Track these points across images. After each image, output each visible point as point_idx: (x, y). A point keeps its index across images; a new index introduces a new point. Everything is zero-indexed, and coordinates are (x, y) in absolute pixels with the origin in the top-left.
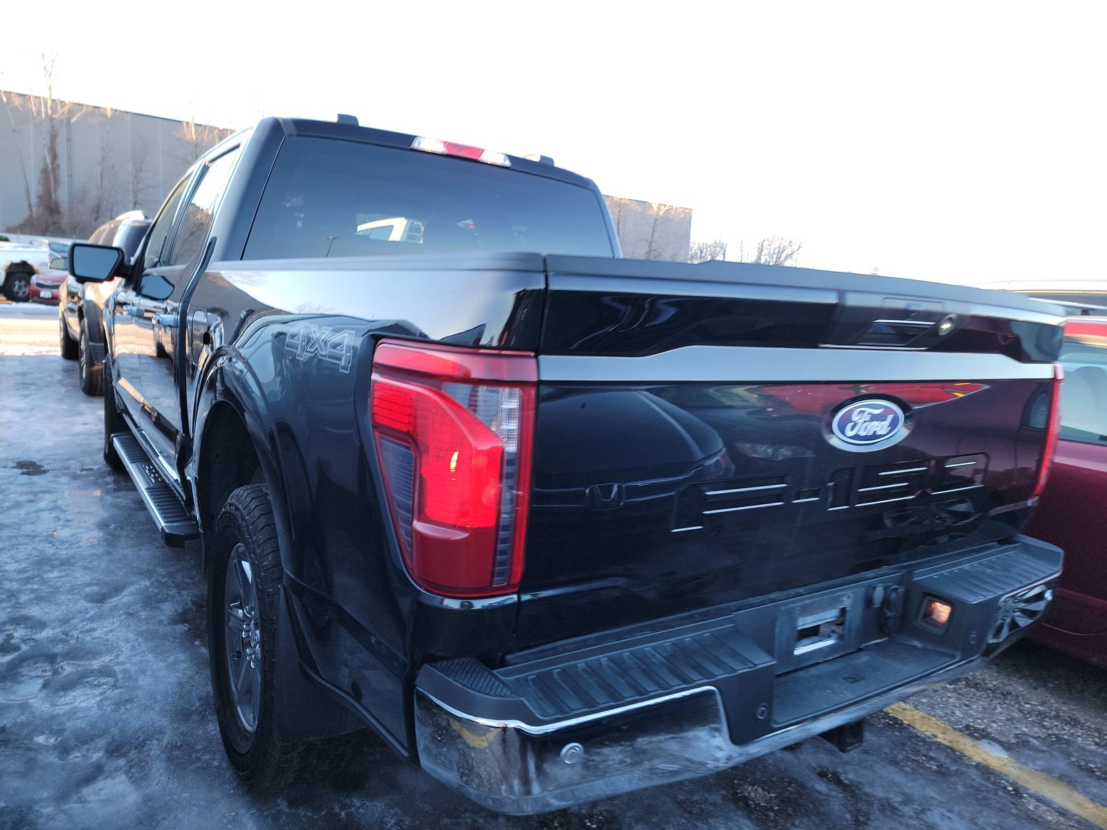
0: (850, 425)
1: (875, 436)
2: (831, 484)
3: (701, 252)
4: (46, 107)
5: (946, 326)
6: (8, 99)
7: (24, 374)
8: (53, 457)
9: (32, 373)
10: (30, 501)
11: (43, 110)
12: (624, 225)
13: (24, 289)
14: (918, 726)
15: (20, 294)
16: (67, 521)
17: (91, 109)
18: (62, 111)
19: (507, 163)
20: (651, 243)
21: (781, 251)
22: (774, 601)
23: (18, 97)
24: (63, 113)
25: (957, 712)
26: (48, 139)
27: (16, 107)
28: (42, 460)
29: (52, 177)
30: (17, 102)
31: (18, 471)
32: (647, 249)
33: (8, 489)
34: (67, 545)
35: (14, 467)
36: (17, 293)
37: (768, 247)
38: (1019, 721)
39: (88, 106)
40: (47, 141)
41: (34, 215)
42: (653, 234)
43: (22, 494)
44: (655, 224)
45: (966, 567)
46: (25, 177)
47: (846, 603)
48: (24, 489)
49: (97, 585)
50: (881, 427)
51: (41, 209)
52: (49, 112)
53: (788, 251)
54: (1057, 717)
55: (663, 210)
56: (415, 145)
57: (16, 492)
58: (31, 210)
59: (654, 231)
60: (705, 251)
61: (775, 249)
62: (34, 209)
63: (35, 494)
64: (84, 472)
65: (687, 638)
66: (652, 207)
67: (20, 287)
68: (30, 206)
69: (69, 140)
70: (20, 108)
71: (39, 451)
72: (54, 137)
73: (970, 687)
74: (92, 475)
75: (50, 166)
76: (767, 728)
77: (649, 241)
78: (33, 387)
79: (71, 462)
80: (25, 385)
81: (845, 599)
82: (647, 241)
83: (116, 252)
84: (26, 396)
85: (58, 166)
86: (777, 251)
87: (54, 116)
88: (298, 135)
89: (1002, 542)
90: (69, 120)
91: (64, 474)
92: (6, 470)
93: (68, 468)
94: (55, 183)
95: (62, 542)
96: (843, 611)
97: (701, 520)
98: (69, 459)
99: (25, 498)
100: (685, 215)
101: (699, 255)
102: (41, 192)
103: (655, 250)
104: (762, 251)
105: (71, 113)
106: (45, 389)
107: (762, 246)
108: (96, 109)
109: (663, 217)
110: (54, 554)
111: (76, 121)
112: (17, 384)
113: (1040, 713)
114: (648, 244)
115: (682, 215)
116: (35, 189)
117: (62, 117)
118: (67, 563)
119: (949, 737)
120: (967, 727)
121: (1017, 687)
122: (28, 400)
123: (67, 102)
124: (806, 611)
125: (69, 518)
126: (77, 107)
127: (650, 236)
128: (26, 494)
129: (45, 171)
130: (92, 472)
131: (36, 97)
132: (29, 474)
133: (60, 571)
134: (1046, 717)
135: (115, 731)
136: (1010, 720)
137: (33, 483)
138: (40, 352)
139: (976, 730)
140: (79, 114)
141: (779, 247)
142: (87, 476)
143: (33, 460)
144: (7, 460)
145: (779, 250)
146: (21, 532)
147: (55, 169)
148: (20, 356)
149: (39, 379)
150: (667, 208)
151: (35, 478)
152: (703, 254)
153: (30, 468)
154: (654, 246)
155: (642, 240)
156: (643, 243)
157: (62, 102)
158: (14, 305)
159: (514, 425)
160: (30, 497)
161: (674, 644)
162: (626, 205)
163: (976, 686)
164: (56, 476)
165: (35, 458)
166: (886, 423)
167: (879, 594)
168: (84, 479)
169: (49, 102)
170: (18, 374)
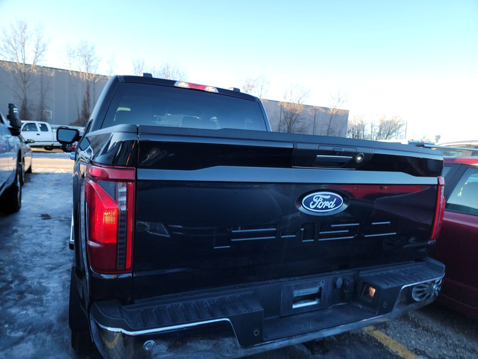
0: (312, 202)
1: (327, 208)
2: (302, 229)
3: (353, 129)
4: (86, 76)
5: (359, 158)
6: (72, 73)
7: (59, 180)
8: (56, 213)
9: (62, 180)
10: (40, 230)
11: (84, 78)
12: (318, 118)
13: (70, 147)
14: (390, 347)
15: (69, 149)
16: (51, 238)
17: (103, 77)
18: (92, 77)
19: (217, 92)
20: (329, 126)
21: (391, 128)
22: (280, 282)
23: (75, 73)
24: (92, 78)
25: (413, 342)
26: (86, 89)
27: (75, 77)
28: (51, 214)
29: (87, 103)
30: (75, 74)
31: (40, 218)
32: (328, 128)
33: (34, 225)
34: (46, 248)
35: (40, 216)
36: (67, 149)
37: (385, 127)
38: (444, 348)
39: (101, 75)
40: (86, 90)
41: (80, 119)
42: (330, 122)
43: (38, 227)
44: (331, 117)
45: (391, 271)
46: (77, 105)
47: (322, 285)
48: (39, 225)
49: (52, 264)
50: (331, 205)
51: (83, 116)
52: (87, 78)
53: (394, 128)
54: (464, 348)
55: (335, 111)
56: (176, 85)
57: (36, 226)
58: (79, 116)
59: (331, 120)
60: (354, 129)
61: (388, 127)
62: (80, 116)
63: (43, 227)
64: (66, 219)
65: (227, 297)
66: (330, 110)
67: (68, 147)
68: (79, 115)
69: (94, 89)
70: (76, 77)
71: (52, 210)
72: (88, 88)
73: (424, 330)
74: (68, 220)
75: (86, 99)
76: (260, 340)
77: (329, 124)
78: (60, 185)
79: (62, 215)
80: (57, 184)
81: (321, 283)
82: (328, 125)
83: (75, 131)
84: (55, 189)
85: (90, 99)
86: (388, 129)
87: (89, 80)
88: (125, 82)
89: (417, 260)
90: (94, 81)
91: (57, 220)
92: (36, 217)
93: (60, 217)
94: (88, 106)
95: (45, 246)
96: (321, 288)
97: (229, 243)
98: (62, 214)
99: (39, 228)
100: (345, 114)
101: (352, 131)
102: (83, 110)
103: (331, 129)
104: (381, 129)
105: (95, 78)
106: (65, 186)
107: (382, 127)
108: (104, 77)
109: (335, 114)
110: (40, 251)
111: (97, 82)
112: (55, 184)
113: (456, 345)
114: (328, 126)
115: (344, 114)
116: (81, 108)
117: (92, 80)
118: (43, 255)
119: (404, 353)
120: (416, 349)
121: (449, 332)
122: (56, 190)
123: (94, 74)
124: (298, 287)
125: (52, 237)
126: (97, 76)
127: (329, 123)
128: (39, 227)
129: (85, 101)
130: (68, 219)
131: (82, 73)
132: (44, 219)
133: (40, 258)
134: (459, 346)
135: (35, 324)
136: (439, 347)
137: (45, 223)
138: (68, 172)
139: (420, 351)
140: (98, 79)
141: (390, 127)
142: (66, 220)
143: (48, 214)
144: (38, 213)
145: (390, 128)
146: (31, 242)
147: (88, 100)
148: (60, 173)
149: (64, 182)
150: (337, 111)
151: (46, 221)
152: (354, 130)
153: (46, 217)
154: (331, 127)
155: (325, 124)
156: (326, 126)
157: (92, 74)
158: (65, 153)
159: (124, 199)
160: (40, 228)
161: (219, 299)
162: (318, 109)
163: (427, 330)
164: (54, 220)
165: (49, 213)
166: (333, 203)
167: (339, 282)
168: (64, 222)
169: (87, 75)
170: (56, 180)
